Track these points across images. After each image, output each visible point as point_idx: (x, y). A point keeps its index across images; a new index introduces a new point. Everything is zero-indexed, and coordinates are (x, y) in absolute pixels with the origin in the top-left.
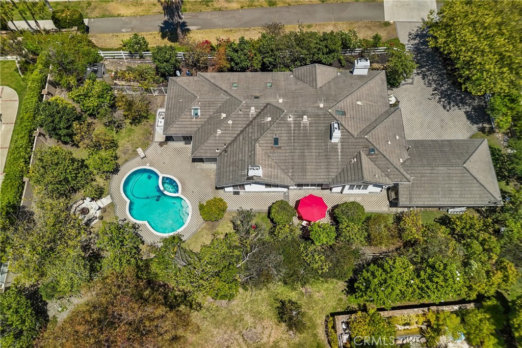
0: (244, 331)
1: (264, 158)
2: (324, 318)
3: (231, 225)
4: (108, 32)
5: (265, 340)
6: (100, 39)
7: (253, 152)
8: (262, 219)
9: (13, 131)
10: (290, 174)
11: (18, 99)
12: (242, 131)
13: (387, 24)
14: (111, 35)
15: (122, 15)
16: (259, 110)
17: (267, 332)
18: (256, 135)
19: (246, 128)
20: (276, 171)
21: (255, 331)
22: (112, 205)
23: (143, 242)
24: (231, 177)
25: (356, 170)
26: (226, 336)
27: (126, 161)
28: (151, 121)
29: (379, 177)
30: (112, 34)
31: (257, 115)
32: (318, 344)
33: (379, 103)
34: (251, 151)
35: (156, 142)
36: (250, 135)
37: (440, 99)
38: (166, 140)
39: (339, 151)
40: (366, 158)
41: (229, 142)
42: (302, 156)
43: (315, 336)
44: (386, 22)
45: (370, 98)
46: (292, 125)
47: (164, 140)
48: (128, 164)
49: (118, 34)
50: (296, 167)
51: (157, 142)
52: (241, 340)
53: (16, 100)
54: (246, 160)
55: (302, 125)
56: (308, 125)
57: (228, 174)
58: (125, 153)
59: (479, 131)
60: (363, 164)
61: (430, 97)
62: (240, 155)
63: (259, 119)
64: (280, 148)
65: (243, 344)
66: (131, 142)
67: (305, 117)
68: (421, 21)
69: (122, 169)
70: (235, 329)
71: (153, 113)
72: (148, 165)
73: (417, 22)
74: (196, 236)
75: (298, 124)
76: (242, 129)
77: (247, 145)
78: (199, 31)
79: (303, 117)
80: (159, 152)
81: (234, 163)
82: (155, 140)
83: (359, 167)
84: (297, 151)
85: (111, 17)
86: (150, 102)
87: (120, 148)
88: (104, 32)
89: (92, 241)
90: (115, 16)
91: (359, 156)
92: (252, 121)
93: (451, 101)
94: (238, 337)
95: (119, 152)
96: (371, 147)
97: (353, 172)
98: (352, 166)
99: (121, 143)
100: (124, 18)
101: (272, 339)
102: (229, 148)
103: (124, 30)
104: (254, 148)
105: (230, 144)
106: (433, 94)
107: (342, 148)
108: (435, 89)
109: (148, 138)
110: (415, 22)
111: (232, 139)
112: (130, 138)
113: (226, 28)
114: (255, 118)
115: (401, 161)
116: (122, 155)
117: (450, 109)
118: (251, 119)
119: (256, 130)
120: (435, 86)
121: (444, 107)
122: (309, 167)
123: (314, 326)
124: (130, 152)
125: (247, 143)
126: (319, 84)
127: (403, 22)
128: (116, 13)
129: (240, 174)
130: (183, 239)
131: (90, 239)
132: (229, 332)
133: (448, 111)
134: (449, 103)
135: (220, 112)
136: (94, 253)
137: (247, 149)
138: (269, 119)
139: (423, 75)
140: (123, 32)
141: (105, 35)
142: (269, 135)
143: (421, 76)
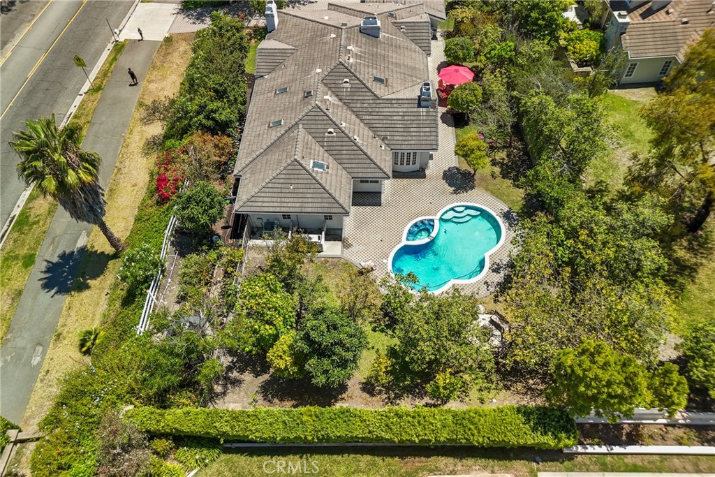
7: (393, 101)
8: (465, 133)
16: (330, 92)
18: (367, 98)
19: (353, 111)
30: (39, 384)
31: (337, 95)
34: (392, 104)
36: (366, 105)
38: (341, 241)
39: (391, 36)
41: (371, 132)
42: (396, 64)
46: (359, 61)
47: (340, 243)
50: (409, 74)
51: (342, 251)
54: (404, 110)
55: (359, 53)
56: (358, 49)
62: (395, 118)
63: (343, 95)
64: (386, 79)
72: (385, 261)
74: (498, 195)
75: (358, 56)
77: (381, 110)
79: (349, 50)
80: (361, 248)
82: (340, 253)
83: (413, 24)
84: (390, 67)
92: (344, 104)
96: (386, 14)
102: (380, 133)
104: (387, 100)
105: (374, 132)
107: (388, 33)
109: (335, 265)
111: (367, 129)
114: (341, 99)
118: (340, 103)
119: (359, 98)
122: (410, 63)
125: (377, 109)
127: (171, 27)
130: (506, 209)
140: (40, 364)
142: (371, 84)
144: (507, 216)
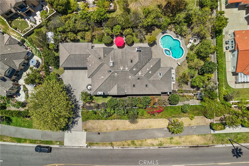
0: (140, 5)
1: (136, 56)
2: (117, 11)
3: (146, 38)
4: (201, 126)
5: (134, 4)
6: (204, 122)
7: (139, 57)
8: (136, 41)
9: (226, 68)
10: (127, 51)
11: (228, 83)
12: (144, 66)
13: (86, 130)
14: (200, 125)
15: (197, 136)
16: (138, 73)
17: (134, 6)
18: (139, 64)
19: (142, 68)
20: (132, 52)
21: (137, 6)
22: (186, 45)
23: (174, 32)
24: (147, 49)
25: (105, 51)
26: (146, 3)
27: (184, 61)
28: (177, 78)
29: (98, 50)
31: (138, 72)
32: (119, 4)
33: (95, 79)
34: (140, 58)
35: (174, 69)
36: (140, 64)
37: (71, 90)
39: (110, 59)
40: (101, 56)
41: (148, 63)
42: (123, 57)
43: (119, 6)
44: (86, 131)
45: (98, 80)
46: (126, 67)
47: (172, 70)
48: (183, 60)
49: (197, 125)
50: (125, 54)
52: (141, 3)
53: (229, 82)
54: (142, 55)
55: (123, 67)
56: (121, 67)
57: (148, 51)
58: (185, 64)
59: (60, 76)
60: (103, 54)
61: (74, 90)
62: (144, 57)
63: (138, 70)
64: (130, 59)
65: (141, 2)
66: (183, 69)
67: (122, 69)
68: (72, 132)
69: (185, 58)
70: (143, 6)
71: (177, 81)
72: (176, 60)
73: (73, 131)
74: (157, 34)
75: (124, 67)
76: (144, 67)
77: (142, 60)
78: (163, 127)
79: (123, 69)
80: (173, 65)
81: (146, 55)
83: (104, 52)
84: (124, 58)
85: (202, 135)
86: (179, 86)
87: (187, 66)
88: (203, 126)
89: (191, 31)
90: (200, 135)
91: (104, 57)
92: (140, 70)
93: (67, 88)
94: (142, 4)
95: (187, 65)
96: (100, 60)
97: (106, 51)
98: (106, 53)
99: (187, 68)
100: (196, 134)
101: (132, 4)
102: (148, 61)
103: (195, 127)
104: (139, 59)
105: (147, 62)
106: (73, 92)
107: (109, 59)
108: (72, 94)
109: (178, 71)
110: (74, 131)
111: (147, 64)
112: (184, 71)
113: (152, 129)
114: (139, 71)
115: (90, 56)
116: (186, 64)
117: (68, 85)
118: (140, 71)
119: (139, 66)
120: (72, 95)
121: (70, 86)
122: (120, 54)
123: (120, 8)
124: (183, 65)
125: (142, 62)
126: (116, 86)
127: (79, 131)
128: (200, 137)
129: (144, 50)
130: (161, 33)
131: (191, 32)
132: (145, 5)
133: (69, 84)
134: (68, 87)
135: (151, 74)
136: (189, 27)
137: (142, 59)
138: (134, 69)
139: (76, 101)
140: (195, 126)
141: (202, 124)
142: (134, 63)
143: (77, 100)
144: (163, 33)
